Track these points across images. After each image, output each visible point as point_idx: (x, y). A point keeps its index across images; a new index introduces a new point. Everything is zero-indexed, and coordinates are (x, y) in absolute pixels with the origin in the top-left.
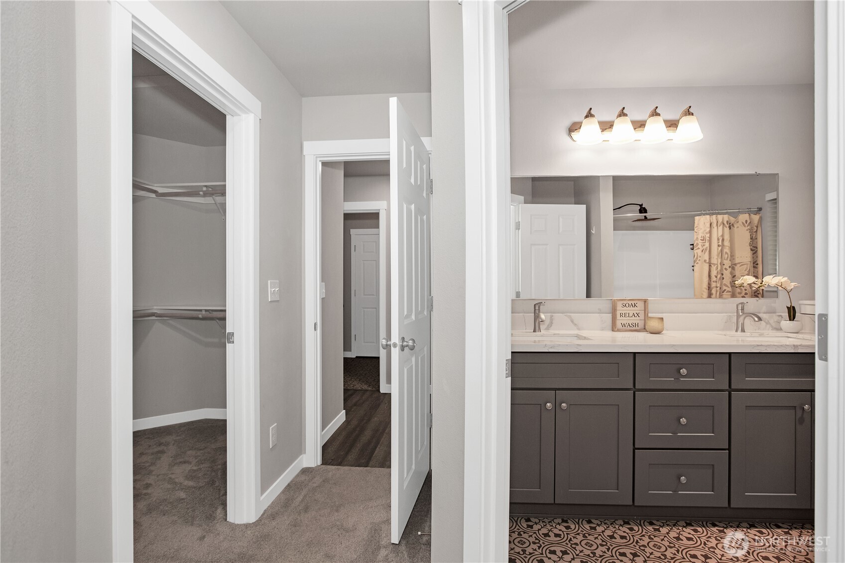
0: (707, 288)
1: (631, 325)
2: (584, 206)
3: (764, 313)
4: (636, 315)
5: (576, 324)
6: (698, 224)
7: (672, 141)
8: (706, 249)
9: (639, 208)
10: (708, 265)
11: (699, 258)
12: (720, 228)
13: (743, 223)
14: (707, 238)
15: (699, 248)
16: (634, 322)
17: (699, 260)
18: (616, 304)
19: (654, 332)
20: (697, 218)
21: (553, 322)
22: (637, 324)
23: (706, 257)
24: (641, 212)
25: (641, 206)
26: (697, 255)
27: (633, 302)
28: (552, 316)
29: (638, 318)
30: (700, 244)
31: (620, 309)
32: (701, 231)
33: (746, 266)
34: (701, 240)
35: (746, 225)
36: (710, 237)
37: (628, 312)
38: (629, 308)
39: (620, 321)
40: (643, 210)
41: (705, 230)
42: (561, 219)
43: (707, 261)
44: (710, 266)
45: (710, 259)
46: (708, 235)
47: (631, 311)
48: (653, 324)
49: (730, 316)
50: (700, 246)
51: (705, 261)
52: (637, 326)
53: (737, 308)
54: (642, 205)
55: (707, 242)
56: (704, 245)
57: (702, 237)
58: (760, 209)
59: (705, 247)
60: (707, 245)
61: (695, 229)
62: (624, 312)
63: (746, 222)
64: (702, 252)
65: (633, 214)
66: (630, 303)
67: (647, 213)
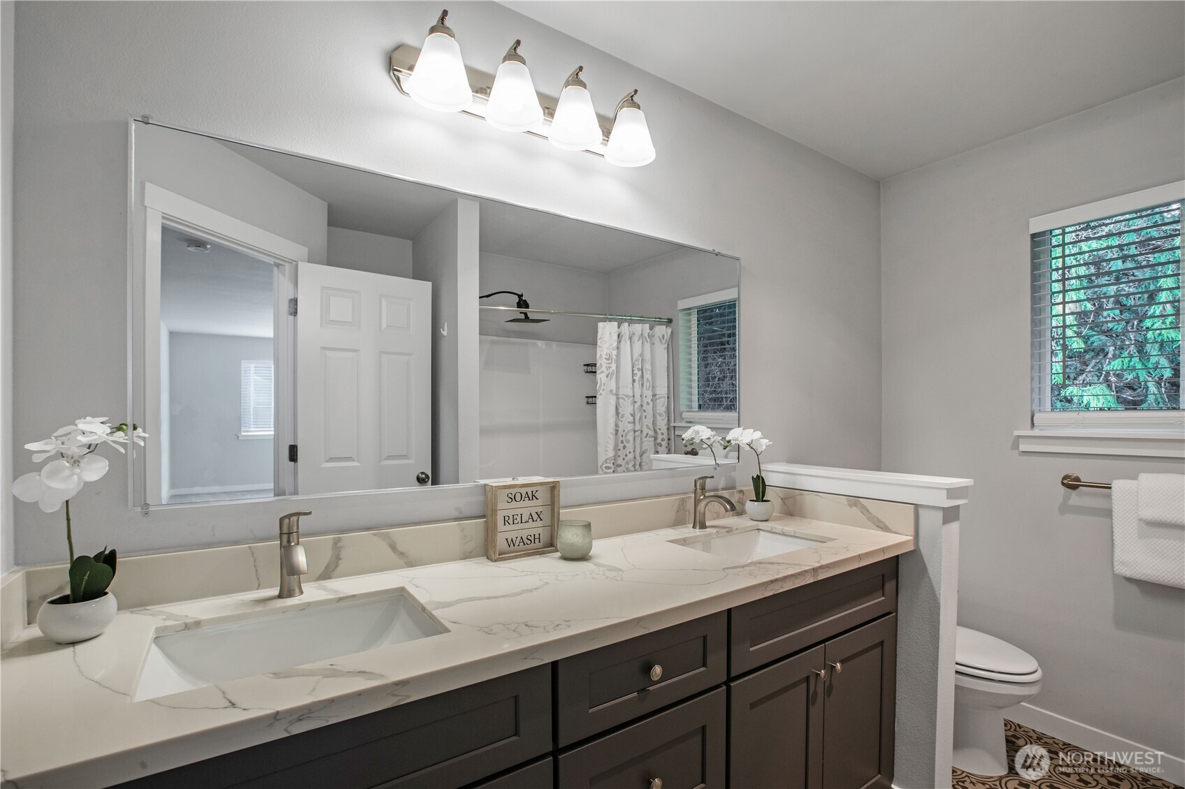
0: (614, 433)
1: (526, 541)
2: (428, 286)
3: (723, 489)
4: (535, 517)
5: (402, 554)
6: (602, 334)
7: (601, 158)
8: (612, 374)
9: (516, 299)
10: (614, 397)
11: (603, 387)
12: (637, 345)
13: (659, 338)
14: (614, 357)
15: (603, 372)
16: (532, 532)
17: (603, 390)
18: (496, 497)
19: (575, 556)
20: (601, 325)
21: (343, 554)
22: (537, 536)
23: (613, 386)
24: (519, 305)
25: (520, 296)
26: (601, 382)
27: (529, 490)
28: (336, 542)
29: (539, 523)
30: (605, 365)
31: (504, 508)
32: (606, 345)
33: (663, 399)
34: (606, 359)
35: (664, 342)
36: (618, 355)
37: (519, 512)
38: (522, 504)
39: (504, 533)
40: (522, 304)
41: (611, 345)
42: (384, 303)
43: (614, 392)
44: (618, 398)
45: (618, 388)
46: (615, 352)
47: (525, 508)
48: (570, 537)
49: (683, 499)
50: (604, 369)
51: (611, 391)
52: (537, 541)
53: (696, 486)
54: (522, 295)
55: (613, 362)
56: (610, 367)
57: (606, 355)
58: (670, 321)
59: (610, 371)
60: (614, 366)
61: (599, 342)
62: (510, 513)
63: (663, 336)
64: (607, 377)
65: (506, 308)
66: (523, 491)
67: (528, 308)
